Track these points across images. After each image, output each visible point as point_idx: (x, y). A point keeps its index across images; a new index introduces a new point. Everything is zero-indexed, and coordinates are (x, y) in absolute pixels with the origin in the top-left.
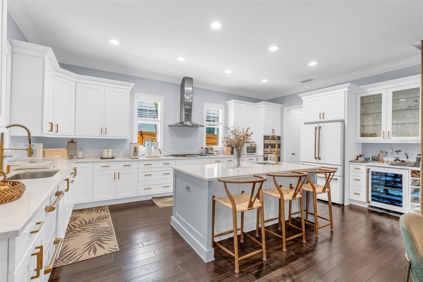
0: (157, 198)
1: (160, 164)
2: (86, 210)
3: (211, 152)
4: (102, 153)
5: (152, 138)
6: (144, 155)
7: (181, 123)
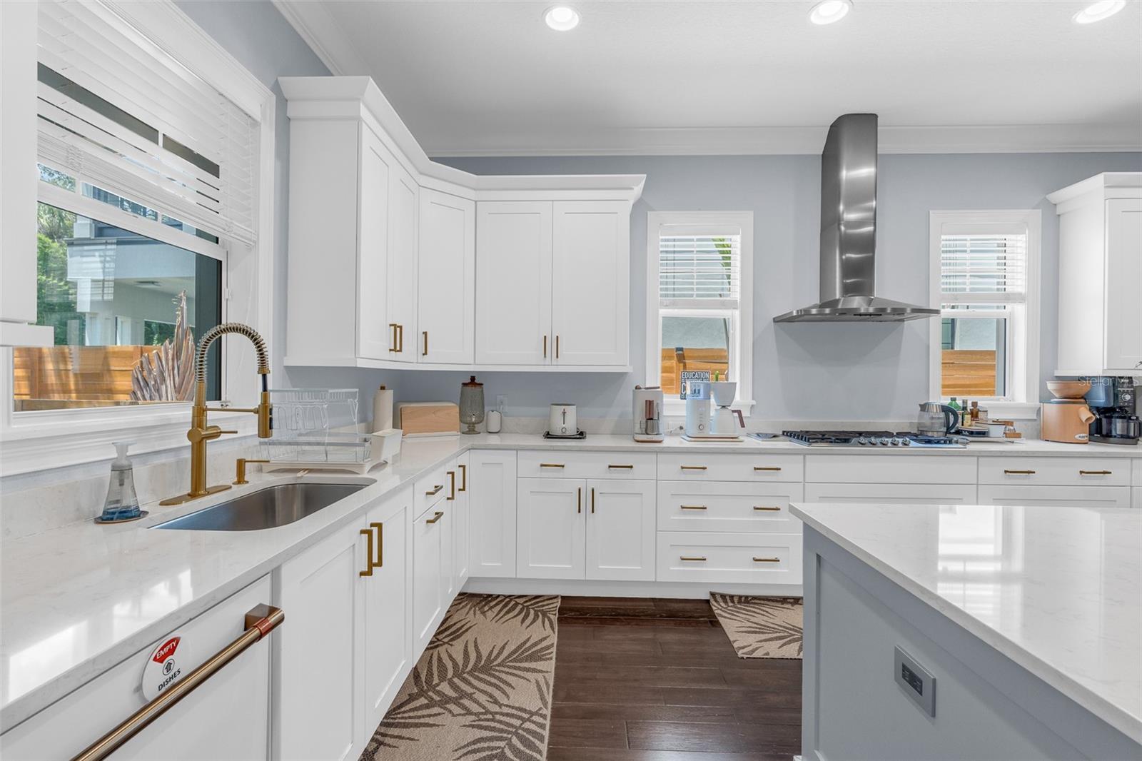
0: (727, 598)
1: (742, 469)
2: (498, 600)
3: (968, 424)
4: (548, 417)
5: (716, 370)
6: (681, 428)
7: (823, 306)
